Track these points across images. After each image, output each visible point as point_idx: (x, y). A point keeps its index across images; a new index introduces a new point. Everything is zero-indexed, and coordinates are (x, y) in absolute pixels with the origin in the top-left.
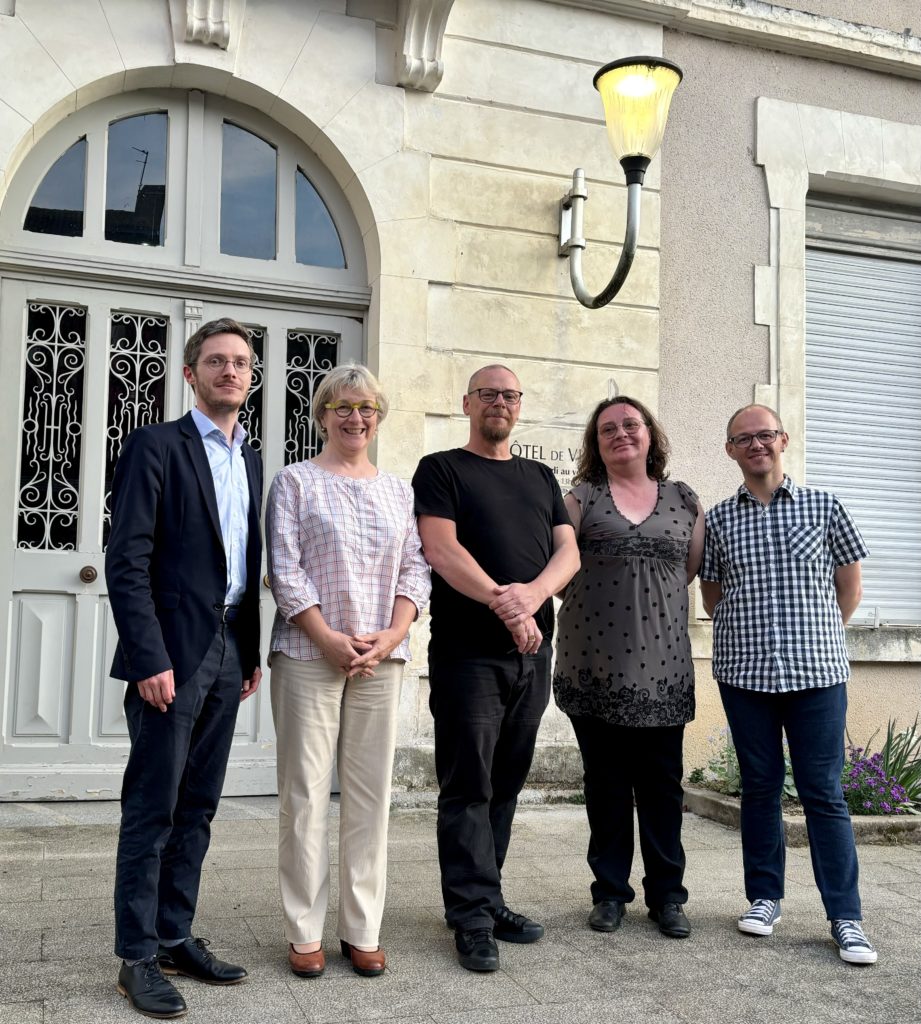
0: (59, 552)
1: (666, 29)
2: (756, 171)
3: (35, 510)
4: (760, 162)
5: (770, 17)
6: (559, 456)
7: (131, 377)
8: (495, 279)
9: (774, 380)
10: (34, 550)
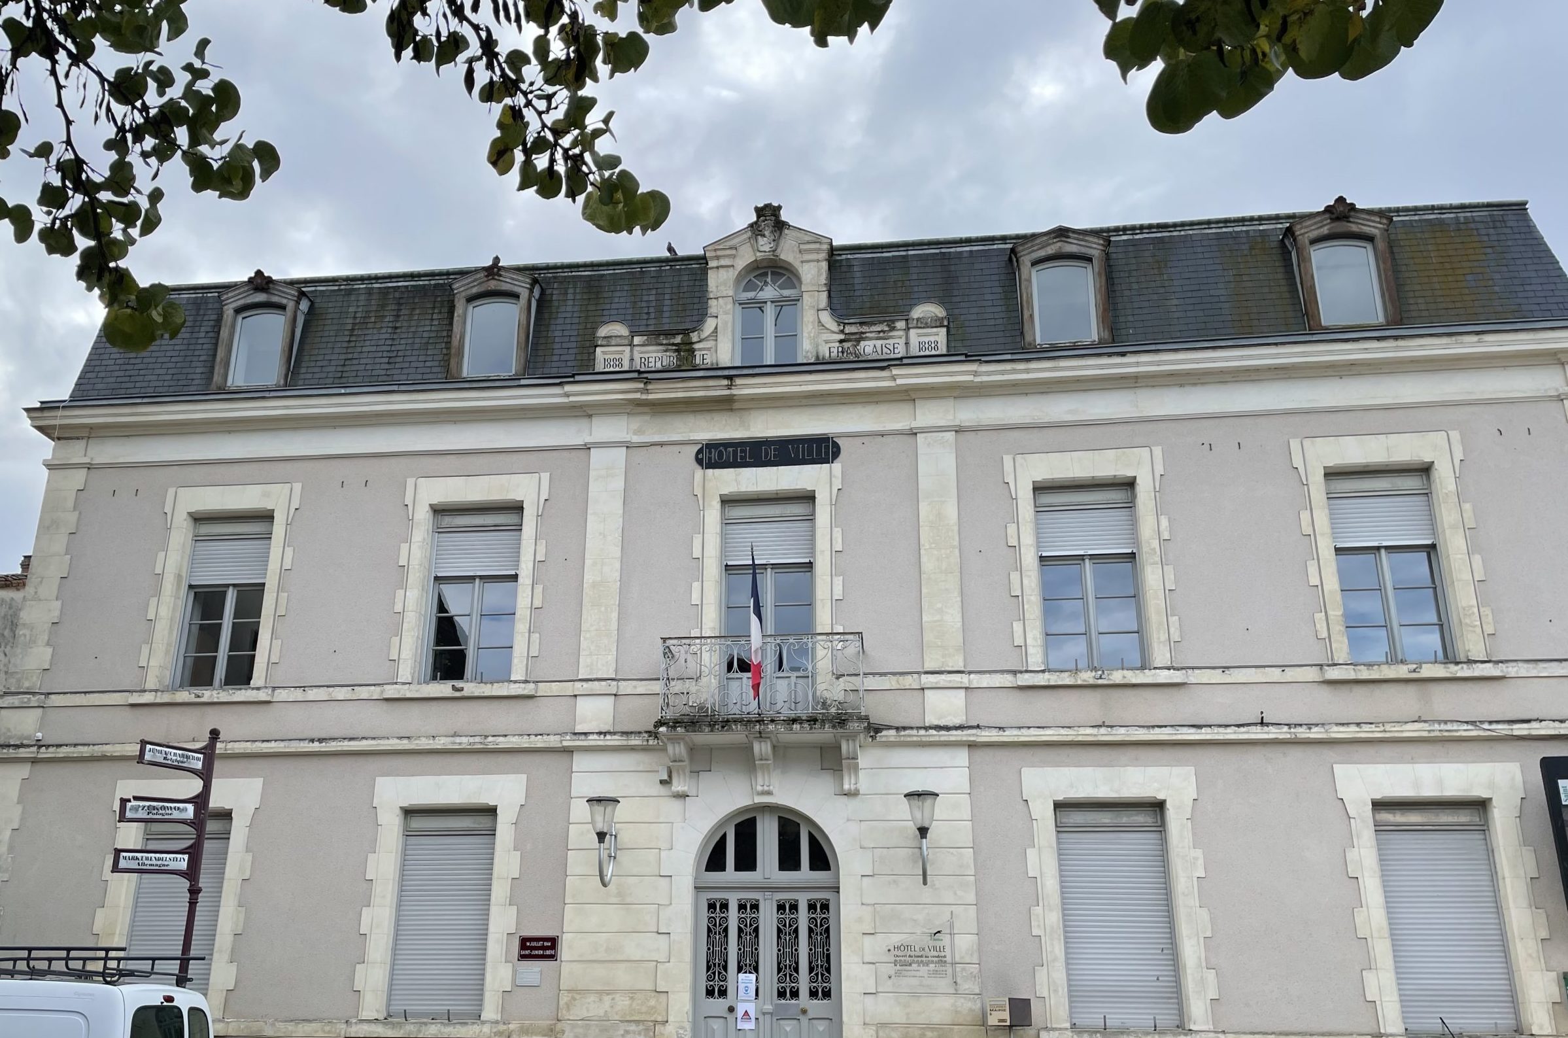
0: (720, 1000)
1: (969, 746)
2: (1025, 803)
3: (711, 983)
4: (1024, 799)
5: (1020, 733)
6: (923, 949)
7: (746, 926)
8: (892, 870)
9: (1041, 904)
10: (712, 1000)
